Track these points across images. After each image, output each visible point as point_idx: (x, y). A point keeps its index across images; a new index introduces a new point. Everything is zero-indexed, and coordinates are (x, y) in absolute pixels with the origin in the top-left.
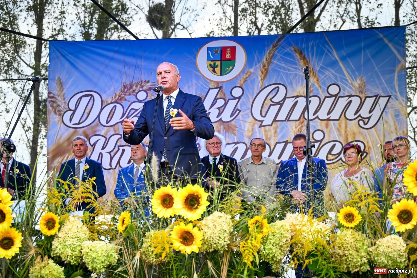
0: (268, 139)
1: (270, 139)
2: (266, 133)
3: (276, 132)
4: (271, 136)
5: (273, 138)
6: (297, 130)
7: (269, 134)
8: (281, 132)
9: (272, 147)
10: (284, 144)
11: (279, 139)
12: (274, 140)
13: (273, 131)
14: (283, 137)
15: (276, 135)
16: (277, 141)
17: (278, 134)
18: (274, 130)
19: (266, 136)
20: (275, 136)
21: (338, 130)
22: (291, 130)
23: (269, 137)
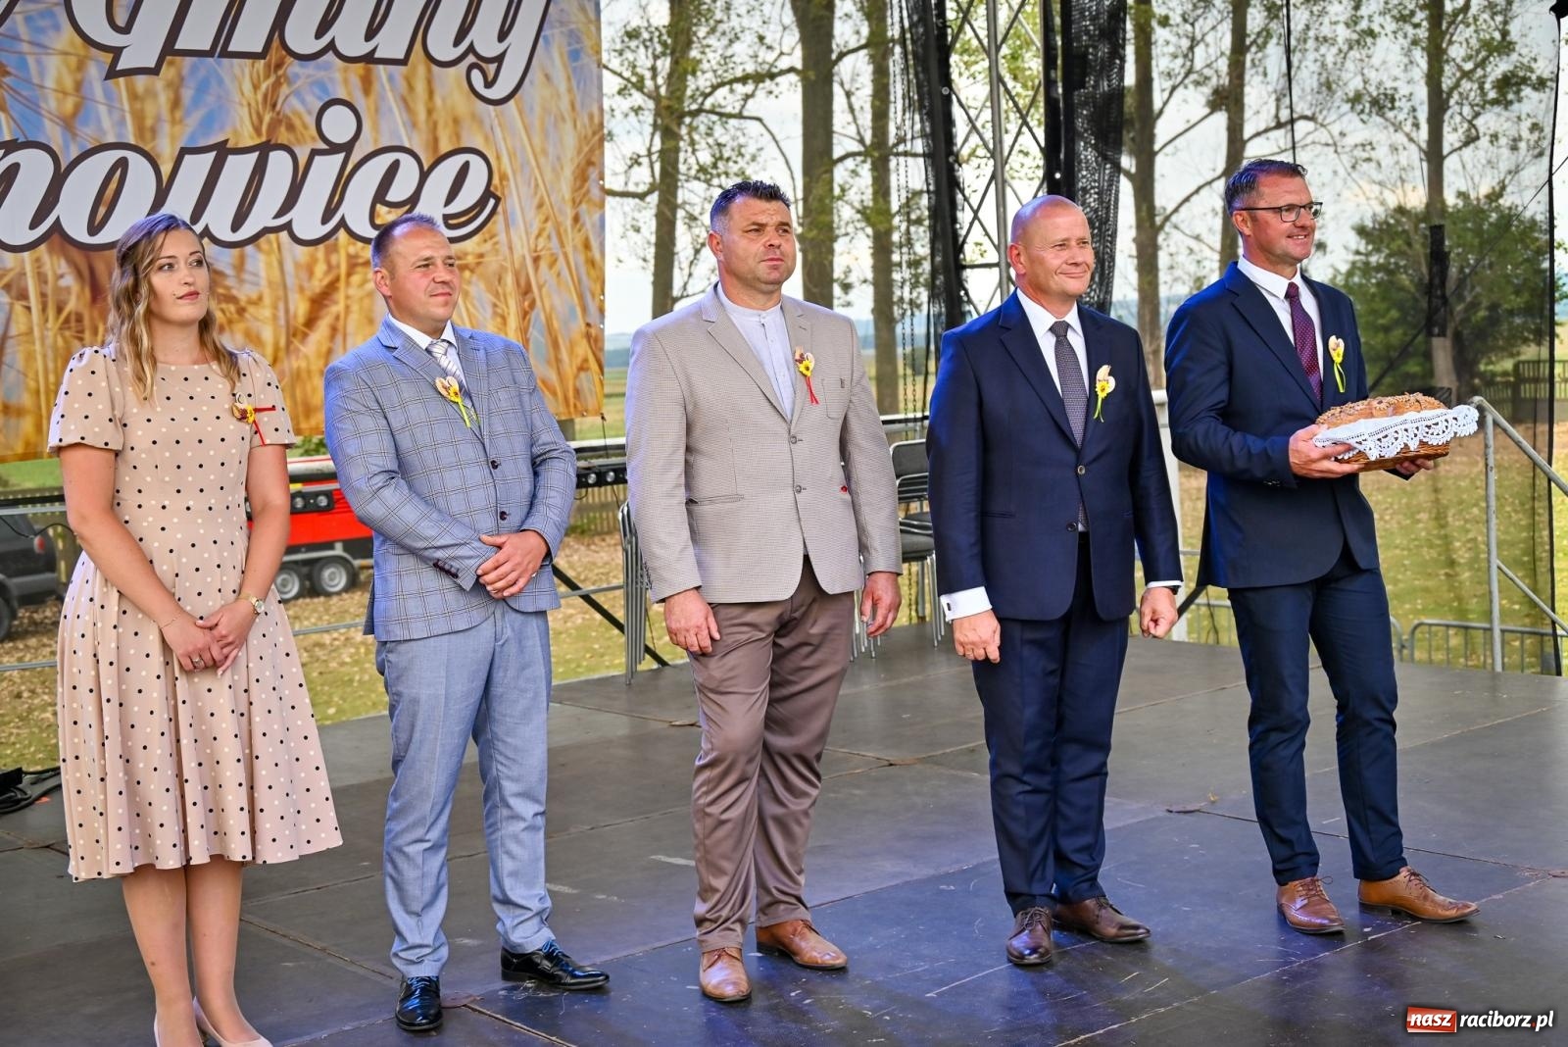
0: (148, 135)
1: (154, 131)
2: (138, 106)
3: (176, 103)
4: (158, 119)
5: (166, 128)
6: (260, 97)
7: (150, 109)
8: (196, 102)
9: (166, 169)
10: (211, 156)
11: (192, 137)
12: (173, 138)
13: (164, 99)
14: (207, 123)
15: (178, 114)
16: (182, 143)
17: (188, 113)
18: (172, 96)
19: (139, 118)
20: (173, 122)
21: (406, 104)
22: (237, 97)
23: (149, 122)
